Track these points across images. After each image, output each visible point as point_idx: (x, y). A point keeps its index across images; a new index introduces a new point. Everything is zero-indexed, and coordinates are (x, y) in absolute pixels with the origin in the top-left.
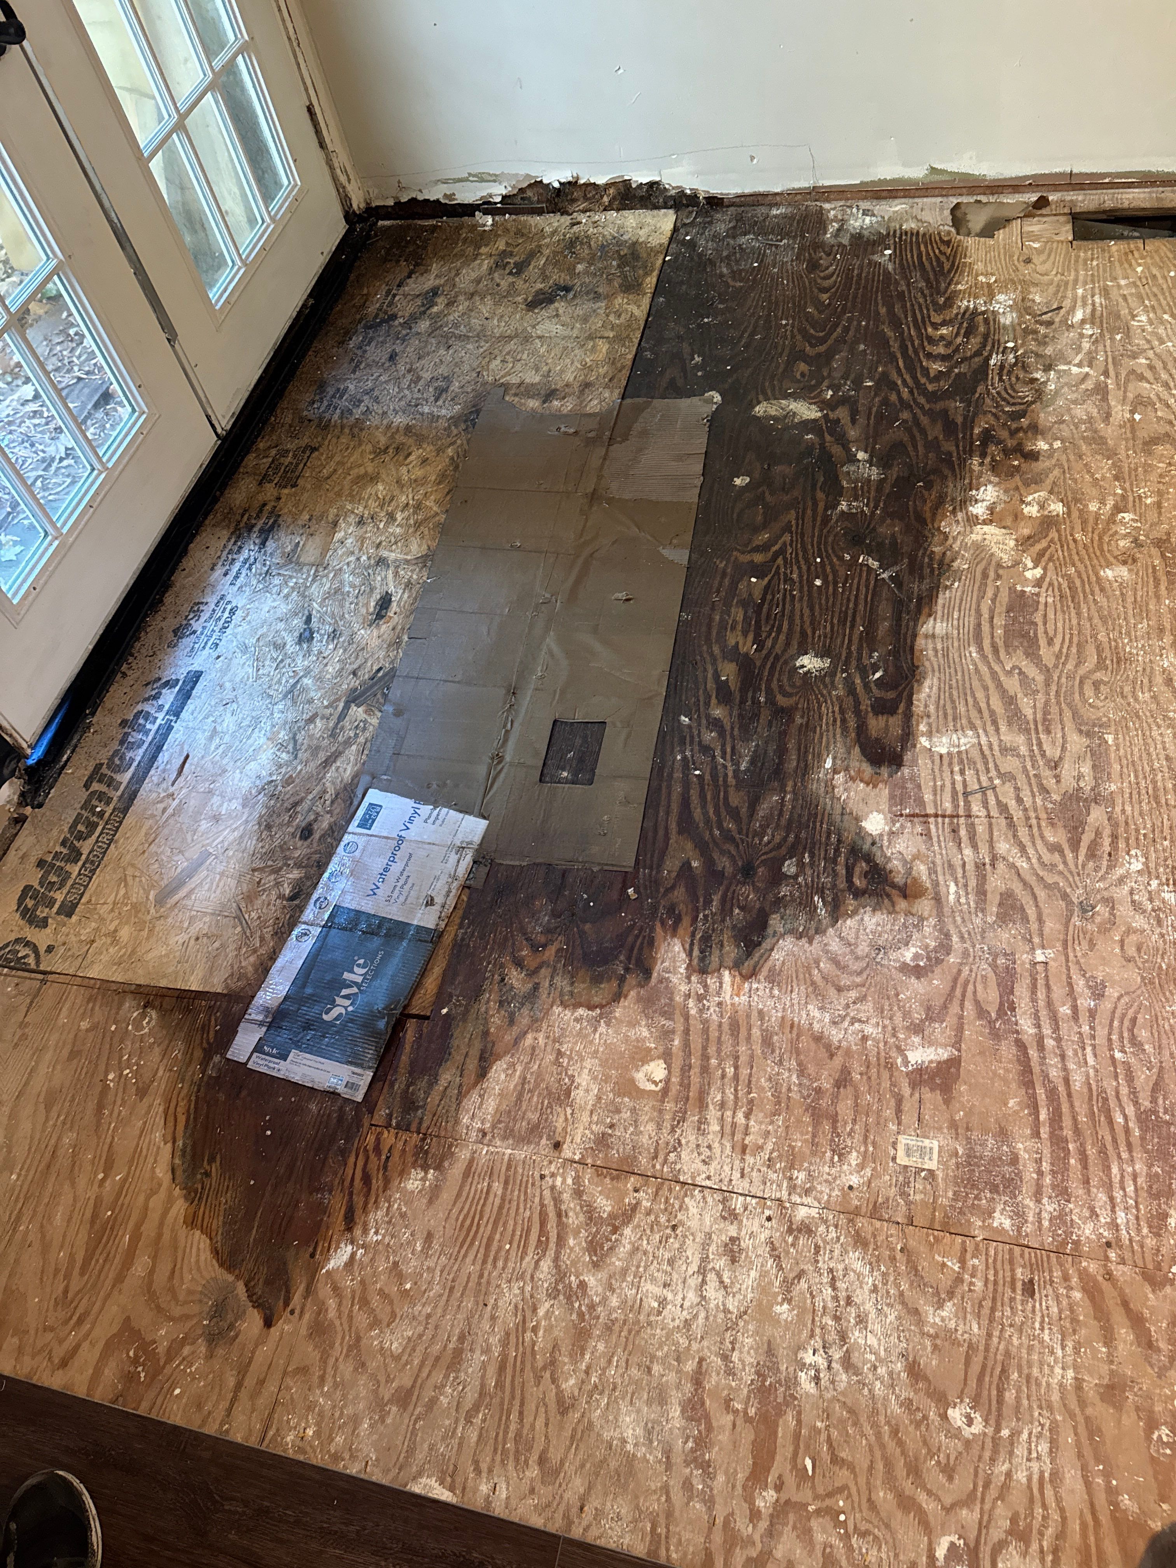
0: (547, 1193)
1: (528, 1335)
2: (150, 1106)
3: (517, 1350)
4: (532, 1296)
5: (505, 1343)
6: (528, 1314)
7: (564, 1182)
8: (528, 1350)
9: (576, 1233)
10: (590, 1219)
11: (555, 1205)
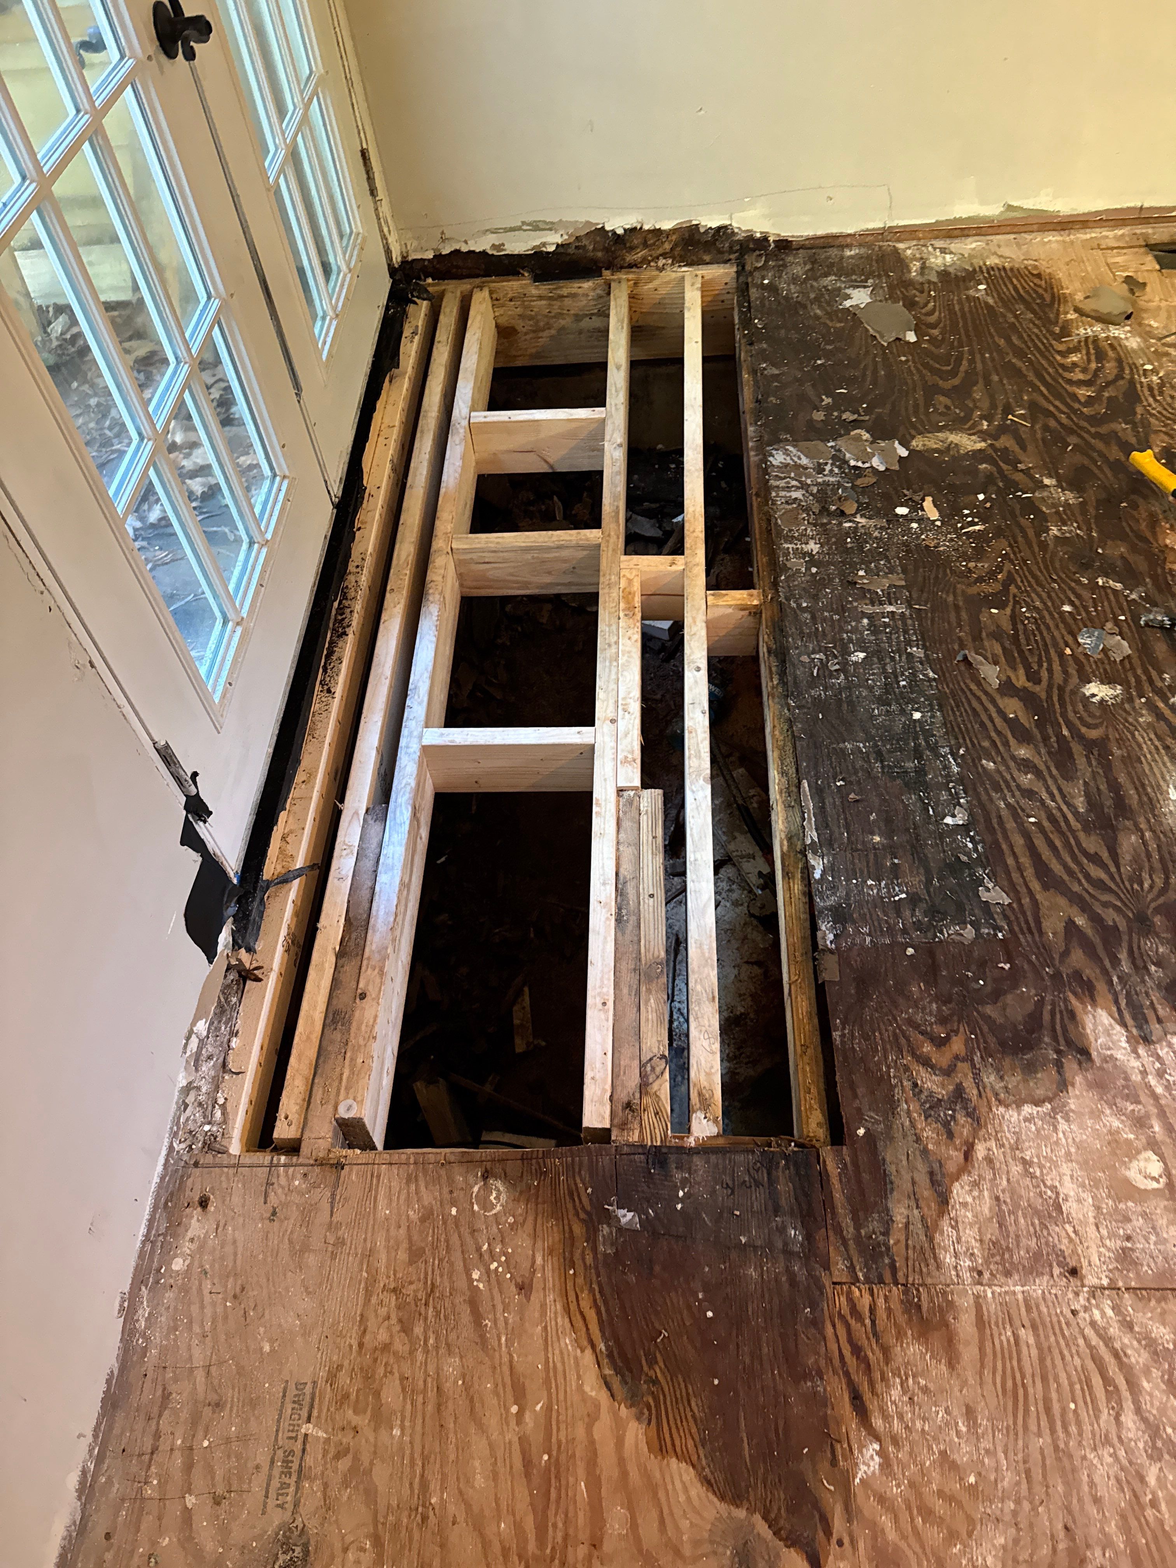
0: (1089, 1331)
1: (1149, 1512)
2: (543, 1306)
3: (1144, 1536)
4: (1130, 1463)
5: (1125, 1529)
6: (1137, 1486)
7: (1103, 1314)
8: (1159, 1533)
9: (1147, 1372)
10: (1156, 1353)
11: (1107, 1345)
